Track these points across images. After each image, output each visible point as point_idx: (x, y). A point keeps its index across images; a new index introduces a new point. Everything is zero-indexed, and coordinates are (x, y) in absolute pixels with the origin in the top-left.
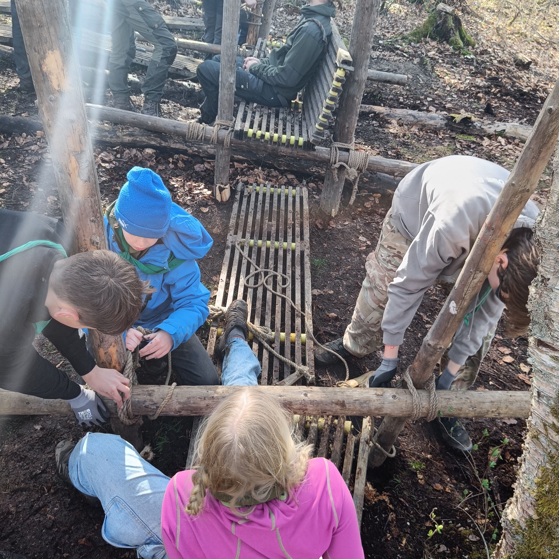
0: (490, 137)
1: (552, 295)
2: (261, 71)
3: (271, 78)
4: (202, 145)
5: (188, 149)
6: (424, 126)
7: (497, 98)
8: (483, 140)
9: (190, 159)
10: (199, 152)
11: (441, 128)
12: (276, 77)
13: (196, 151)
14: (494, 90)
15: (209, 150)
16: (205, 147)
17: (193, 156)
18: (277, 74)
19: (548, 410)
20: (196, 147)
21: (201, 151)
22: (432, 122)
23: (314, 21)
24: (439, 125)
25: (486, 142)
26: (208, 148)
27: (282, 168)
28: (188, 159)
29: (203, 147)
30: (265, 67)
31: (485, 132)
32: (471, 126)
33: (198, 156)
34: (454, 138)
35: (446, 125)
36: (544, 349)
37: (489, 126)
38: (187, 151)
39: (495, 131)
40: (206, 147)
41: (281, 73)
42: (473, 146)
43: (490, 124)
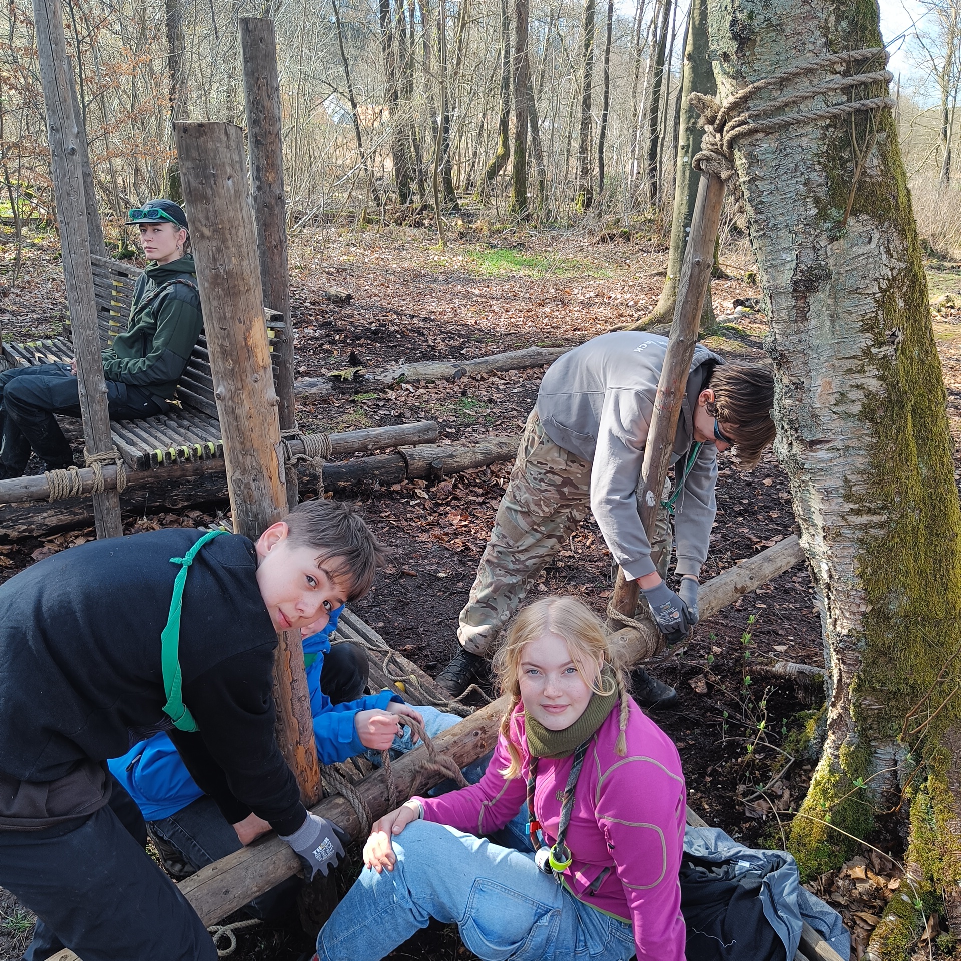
0: (391, 387)
1: (811, 395)
2: (115, 369)
3: (141, 375)
4: (32, 517)
5: (9, 531)
6: (306, 398)
7: (349, 345)
8: (386, 393)
9: (16, 547)
10: (31, 531)
11: (329, 394)
12: (149, 372)
13: (24, 531)
14: (337, 337)
15: (47, 521)
16: (38, 518)
17: (21, 540)
18: (149, 367)
19: (841, 500)
20: (23, 524)
21: (33, 526)
22: (314, 390)
23: (180, 282)
24: (324, 392)
25: (391, 395)
26: (45, 518)
27: (180, 506)
28: (11, 549)
29: (35, 518)
30: (120, 363)
31: (383, 383)
32: (362, 381)
33: (30, 537)
34: (353, 401)
35: (333, 388)
36: (818, 447)
37: (383, 375)
38: (8, 535)
39: (394, 379)
40: (40, 517)
41: (157, 364)
42: (381, 404)
43: (382, 372)
